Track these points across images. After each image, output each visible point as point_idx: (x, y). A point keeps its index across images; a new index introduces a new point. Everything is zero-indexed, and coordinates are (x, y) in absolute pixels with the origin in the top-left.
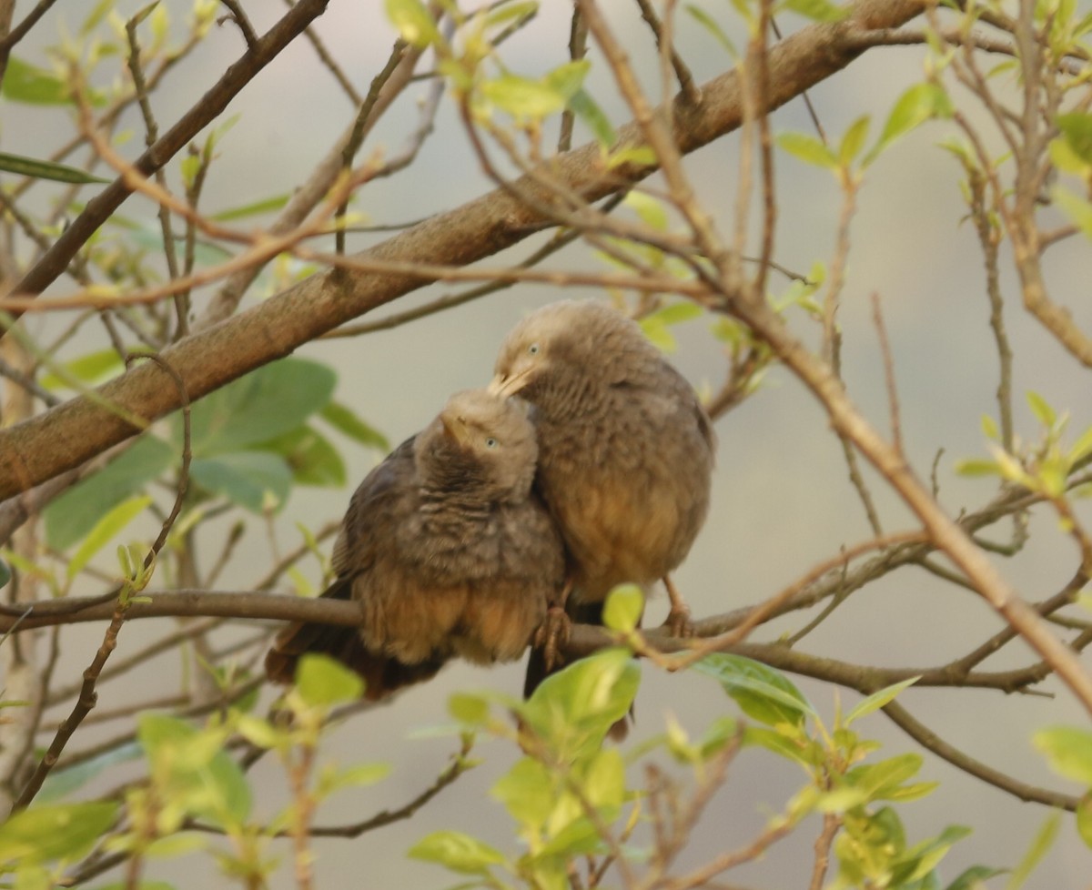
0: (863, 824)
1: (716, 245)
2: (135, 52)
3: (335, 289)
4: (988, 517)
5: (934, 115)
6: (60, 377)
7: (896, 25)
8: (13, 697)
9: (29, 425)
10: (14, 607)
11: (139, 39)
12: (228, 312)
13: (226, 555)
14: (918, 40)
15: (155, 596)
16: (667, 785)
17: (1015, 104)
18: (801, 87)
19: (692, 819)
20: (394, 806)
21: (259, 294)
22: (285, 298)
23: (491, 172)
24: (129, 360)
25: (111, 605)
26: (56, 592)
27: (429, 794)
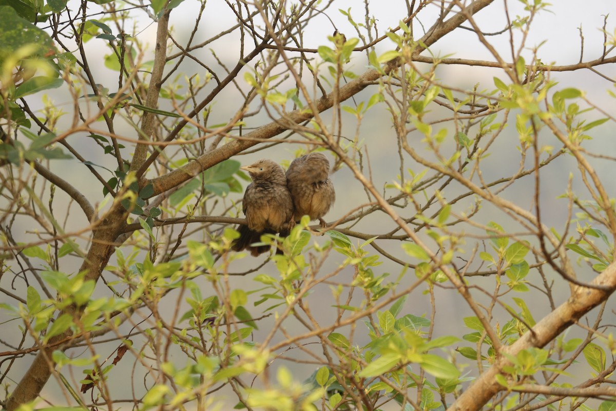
0: (363, 272)
1: (327, 133)
2: (191, 86)
3: (239, 143)
4: (397, 199)
5: (380, 101)
6: (173, 164)
7: (375, 80)
8: (162, 242)
9: (166, 176)
10: (162, 220)
11: (192, 83)
12: (214, 149)
13: (214, 208)
14: (377, 83)
15: (196, 217)
16: (314, 257)
17: (401, 99)
18: (352, 95)
19: (320, 265)
20: (253, 268)
21: (222, 144)
22: (227, 145)
23: (271, 117)
24: (190, 160)
25: (185, 219)
26: (173, 216)
27: (262, 265)
